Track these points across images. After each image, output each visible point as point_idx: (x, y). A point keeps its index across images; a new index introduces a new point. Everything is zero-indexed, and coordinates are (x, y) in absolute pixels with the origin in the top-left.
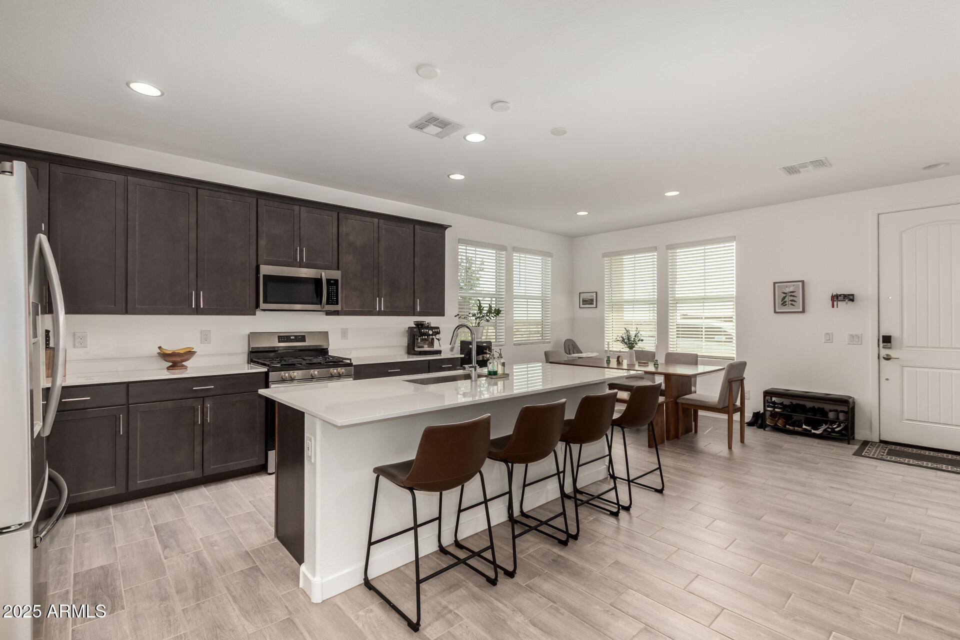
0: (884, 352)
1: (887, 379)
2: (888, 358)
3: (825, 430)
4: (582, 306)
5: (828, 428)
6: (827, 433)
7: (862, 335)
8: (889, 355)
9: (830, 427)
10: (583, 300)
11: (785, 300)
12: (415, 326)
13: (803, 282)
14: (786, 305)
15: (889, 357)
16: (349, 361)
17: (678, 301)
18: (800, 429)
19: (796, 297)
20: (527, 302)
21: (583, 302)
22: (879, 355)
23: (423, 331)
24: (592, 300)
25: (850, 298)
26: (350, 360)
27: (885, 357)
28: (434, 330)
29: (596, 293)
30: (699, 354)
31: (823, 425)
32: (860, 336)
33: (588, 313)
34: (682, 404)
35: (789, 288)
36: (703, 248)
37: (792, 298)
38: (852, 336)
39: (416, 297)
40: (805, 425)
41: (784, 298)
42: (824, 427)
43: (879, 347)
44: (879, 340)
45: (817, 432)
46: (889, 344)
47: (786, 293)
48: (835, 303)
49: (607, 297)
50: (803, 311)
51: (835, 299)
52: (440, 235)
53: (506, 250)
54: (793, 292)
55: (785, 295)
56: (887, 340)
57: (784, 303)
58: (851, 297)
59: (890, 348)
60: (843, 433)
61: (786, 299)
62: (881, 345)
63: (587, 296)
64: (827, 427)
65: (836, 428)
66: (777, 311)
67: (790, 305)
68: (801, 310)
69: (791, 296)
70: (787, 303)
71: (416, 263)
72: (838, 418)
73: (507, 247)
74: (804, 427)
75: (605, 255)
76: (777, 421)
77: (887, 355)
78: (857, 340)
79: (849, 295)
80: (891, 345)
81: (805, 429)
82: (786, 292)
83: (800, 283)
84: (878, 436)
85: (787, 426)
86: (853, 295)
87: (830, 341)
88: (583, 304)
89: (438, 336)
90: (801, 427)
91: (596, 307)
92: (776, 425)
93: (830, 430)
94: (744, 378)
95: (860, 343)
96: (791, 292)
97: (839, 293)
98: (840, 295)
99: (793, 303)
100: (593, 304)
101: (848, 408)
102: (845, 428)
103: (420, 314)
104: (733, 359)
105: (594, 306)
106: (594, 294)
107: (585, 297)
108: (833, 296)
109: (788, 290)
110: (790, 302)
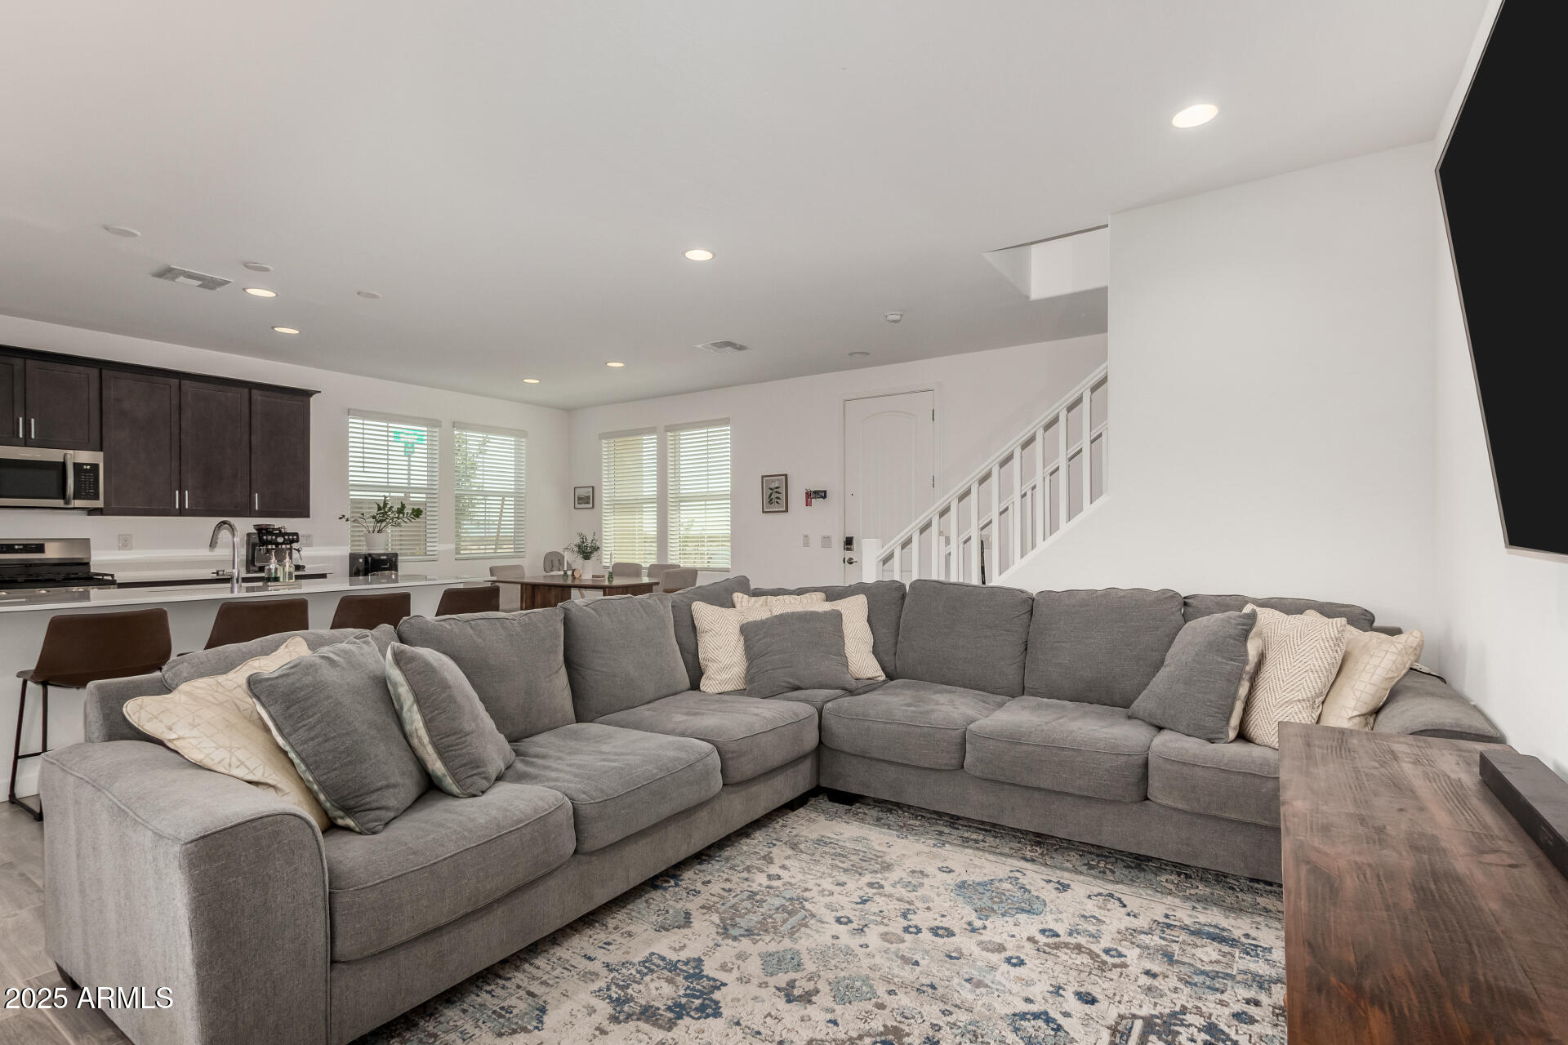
0: (848, 557)
4: (577, 506)
7: (831, 536)
8: (852, 559)
11: (771, 497)
12: (255, 531)
13: (786, 475)
15: (852, 561)
16: (110, 578)
17: (681, 500)
19: (780, 493)
21: (578, 501)
22: (844, 558)
23: (265, 537)
24: (588, 497)
25: (823, 495)
26: (112, 576)
27: (849, 560)
28: (286, 537)
29: (593, 487)
30: (698, 566)
32: (830, 538)
33: (585, 515)
35: (775, 482)
36: (706, 431)
37: (777, 495)
38: (823, 538)
39: (252, 491)
41: (771, 494)
43: (844, 549)
44: (843, 542)
46: (851, 546)
47: (771, 489)
48: (809, 501)
49: (606, 494)
50: (786, 511)
51: (809, 497)
52: (300, 403)
53: (440, 426)
54: (778, 488)
55: (771, 491)
56: (850, 541)
57: (771, 502)
59: (852, 551)
61: (773, 496)
62: (846, 547)
63: (582, 493)
66: (765, 510)
67: (776, 503)
68: (784, 509)
69: (776, 492)
70: (773, 501)
71: (254, 442)
73: (441, 421)
75: (603, 436)
78: (827, 542)
79: (821, 491)
80: (853, 548)
82: (772, 487)
83: (783, 477)
86: (825, 492)
87: (807, 544)
88: (578, 504)
89: (295, 545)
91: (593, 507)
95: (830, 545)
96: (776, 488)
97: (813, 489)
98: (814, 492)
99: (778, 500)
100: (589, 503)
103: (261, 514)
104: (727, 570)
105: (591, 505)
106: (591, 489)
107: (581, 494)
108: (807, 493)
109: (773, 485)
110: (776, 500)
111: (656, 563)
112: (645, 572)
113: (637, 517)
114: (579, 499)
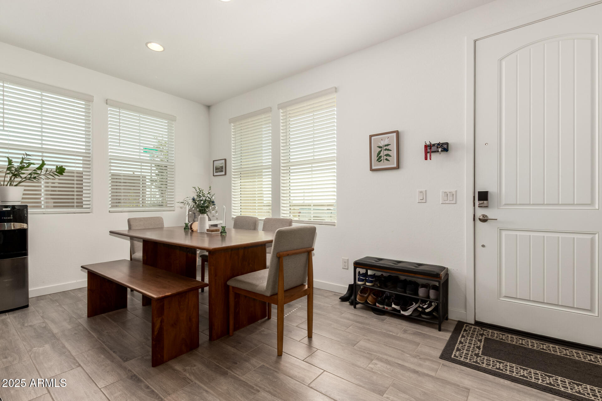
0: (480, 212)
1: (483, 246)
2: (484, 220)
3: (416, 310)
4: (215, 174)
5: (419, 307)
6: (417, 314)
7: (456, 191)
8: (486, 216)
9: (421, 305)
10: (216, 168)
11: (380, 155)
13: (397, 133)
14: (382, 160)
15: (486, 218)
18: (389, 308)
19: (390, 150)
20: (141, 166)
21: (216, 170)
22: (474, 215)
24: (222, 167)
25: (444, 148)
27: (481, 218)
29: (225, 160)
31: (413, 304)
32: (454, 193)
33: (220, 180)
34: (233, 287)
35: (384, 140)
37: (386, 152)
38: (446, 194)
40: (395, 304)
41: (379, 152)
42: (414, 306)
43: (474, 206)
44: (474, 197)
45: (406, 313)
46: (485, 202)
47: (380, 147)
48: (428, 155)
49: (233, 166)
50: (398, 167)
51: (429, 150)
54: (388, 145)
55: (380, 149)
56: (483, 196)
57: (379, 159)
58: (445, 146)
59: (487, 207)
60: (433, 315)
61: (382, 154)
62: (477, 203)
63: (219, 164)
64: (417, 305)
65: (427, 308)
66: (373, 168)
67: (385, 160)
68: (395, 165)
69: (386, 150)
70: (382, 158)
72: (428, 297)
74: (393, 306)
75: (232, 121)
76: (367, 297)
77: (484, 216)
78: (451, 198)
79: (443, 144)
80: (488, 203)
81: (394, 309)
82: (381, 145)
83: (395, 134)
84: (473, 317)
85: (377, 304)
86: (447, 144)
87: (424, 201)
88: (216, 172)
90: (391, 306)
91: (225, 174)
92: (366, 302)
93: (420, 309)
94: (313, 250)
95: (454, 202)
96: (386, 146)
97: (433, 143)
98: (434, 145)
99: (388, 158)
100: (222, 171)
101: (439, 284)
102: (436, 309)
105: (223, 173)
106: (223, 161)
107: (217, 165)
108: (426, 146)
109: (382, 144)
110: (385, 157)
111: (270, 217)
112: (260, 226)
113: (256, 180)
114: (217, 169)
